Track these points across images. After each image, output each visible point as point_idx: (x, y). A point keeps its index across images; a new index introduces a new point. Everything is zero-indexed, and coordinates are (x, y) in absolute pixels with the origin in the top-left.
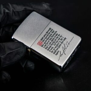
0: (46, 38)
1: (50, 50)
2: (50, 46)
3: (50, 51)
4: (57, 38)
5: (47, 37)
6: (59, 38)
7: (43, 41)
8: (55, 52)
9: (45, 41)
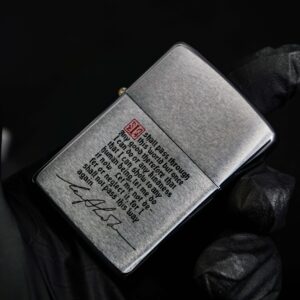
0: (150, 152)
1: (104, 156)
2: (115, 161)
3: (98, 155)
4: (143, 190)
5: (155, 156)
6: (140, 199)
7: (141, 141)
8: (91, 172)
9: (141, 147)
